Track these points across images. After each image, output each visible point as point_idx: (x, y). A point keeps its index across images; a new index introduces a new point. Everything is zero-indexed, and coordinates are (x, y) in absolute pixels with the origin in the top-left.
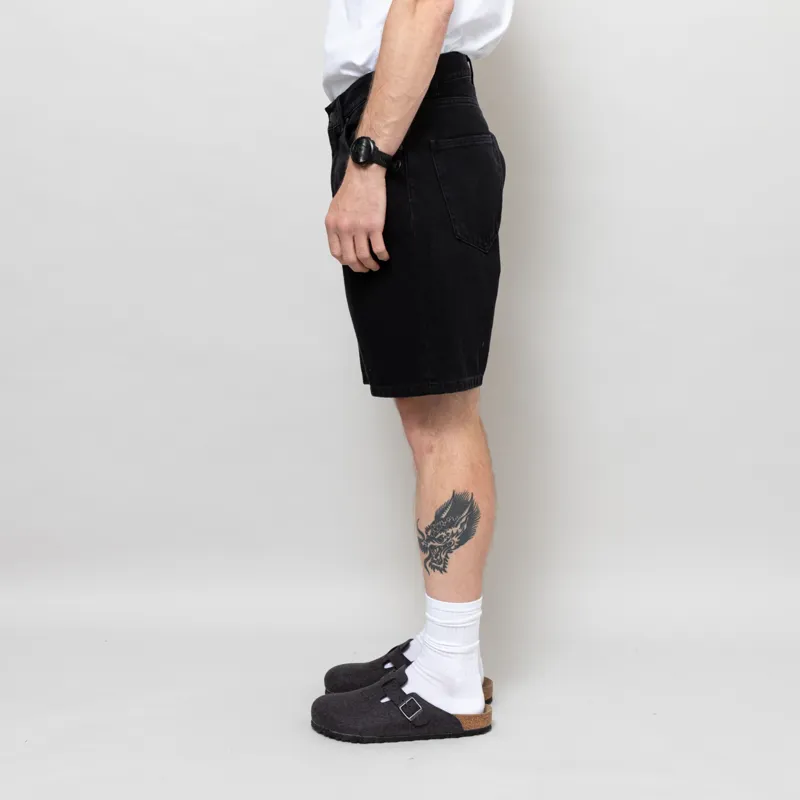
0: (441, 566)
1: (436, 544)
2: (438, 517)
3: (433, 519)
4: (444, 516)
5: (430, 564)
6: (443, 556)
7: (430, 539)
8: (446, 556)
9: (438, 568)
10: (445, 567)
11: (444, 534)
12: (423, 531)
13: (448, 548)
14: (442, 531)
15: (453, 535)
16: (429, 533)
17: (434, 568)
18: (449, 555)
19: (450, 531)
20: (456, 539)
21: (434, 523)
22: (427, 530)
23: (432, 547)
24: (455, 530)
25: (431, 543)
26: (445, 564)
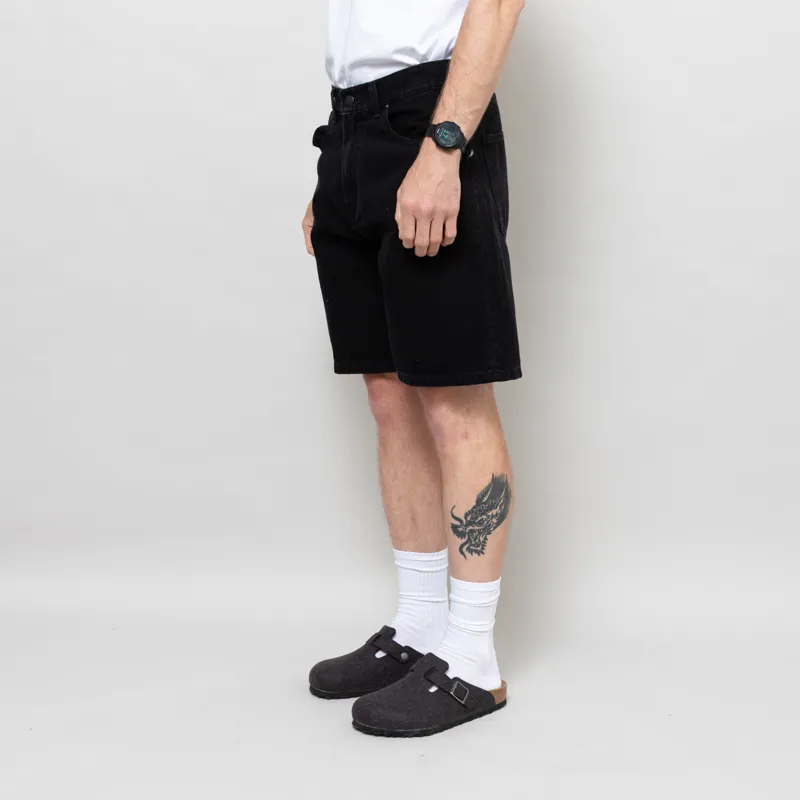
0: (479, 549)
1: (476, 528)
2: (479, 501)
3: (474, 504)
4: (485, 499)
5: (468, 549)
6: (482, 539)
7: (470, 523)
8: (486, 539)
9: (476, 551)
10: (483, 548)
11: (484, 517)
12: (462, 517)
13: (487, 531)
14: (483, 514)
15: (493, 516)
16: (469, 518)
17: (471, 551)
18: (488, 537)
19: (490, 514)
20: (495, 521)
21: (474, 507)
22: (466, 515)
23: (471, 531)
24: (494, 512)
25: (471, 528)
26: (484, 546)
